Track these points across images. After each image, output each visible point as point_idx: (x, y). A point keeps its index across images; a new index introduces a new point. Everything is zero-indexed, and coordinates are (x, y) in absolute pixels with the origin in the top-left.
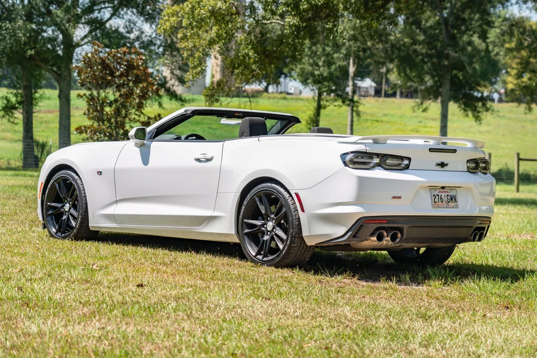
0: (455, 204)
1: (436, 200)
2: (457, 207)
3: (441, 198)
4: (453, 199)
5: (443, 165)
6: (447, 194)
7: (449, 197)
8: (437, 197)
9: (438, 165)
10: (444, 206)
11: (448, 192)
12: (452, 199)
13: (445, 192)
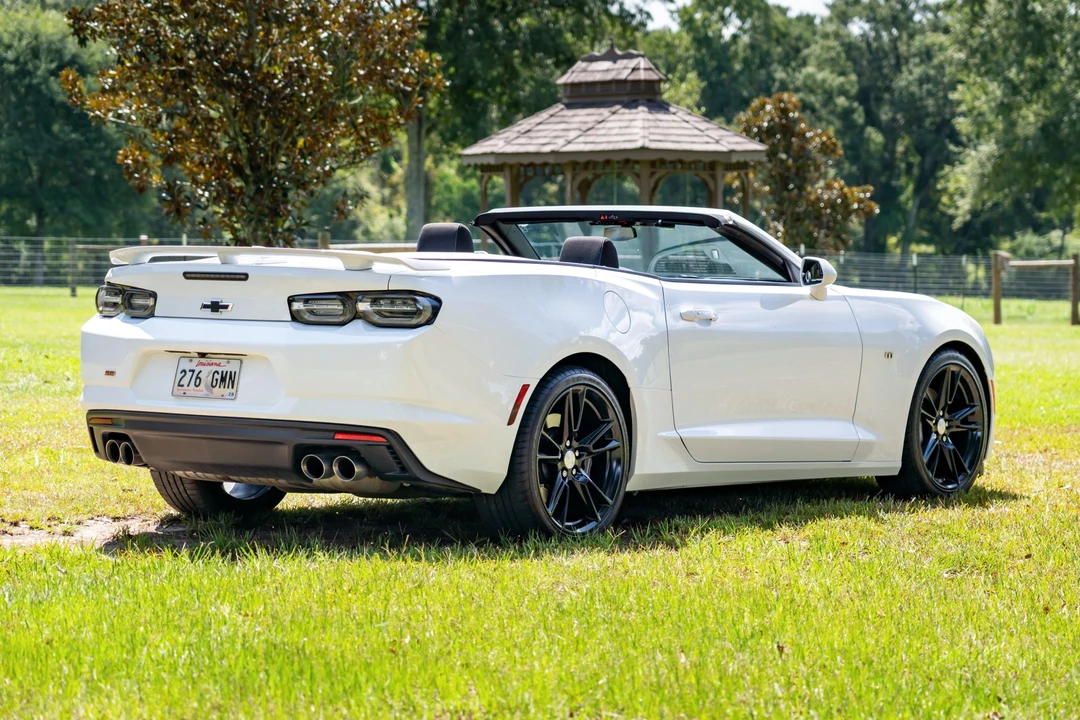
0: (230, 390)
1: (185, 381)
2: (233, 397)
3: (197, 377)
4: (227, 379)
5: (215, 307)
6: (215, 368)
7: (218, 377)
8: (189, 374)
9: (205, 306)
10: (200, 394)
11: (219, 365)
12: (223, 379)
13: (209, 364)
